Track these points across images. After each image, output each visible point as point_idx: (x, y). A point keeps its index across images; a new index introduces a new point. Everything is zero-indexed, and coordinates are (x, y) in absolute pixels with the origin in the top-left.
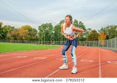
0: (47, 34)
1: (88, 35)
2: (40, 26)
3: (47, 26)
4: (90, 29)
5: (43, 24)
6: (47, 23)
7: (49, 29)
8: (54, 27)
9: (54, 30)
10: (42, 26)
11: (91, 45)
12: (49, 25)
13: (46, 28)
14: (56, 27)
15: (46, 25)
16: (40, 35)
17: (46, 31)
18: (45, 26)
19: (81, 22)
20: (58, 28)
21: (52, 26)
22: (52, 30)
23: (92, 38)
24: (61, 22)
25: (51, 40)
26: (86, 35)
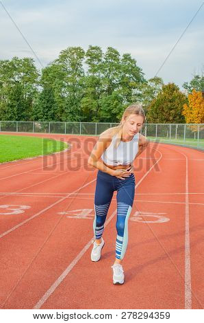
0: (17, 93)
1: (151, 99)
3: (15, 69)
4: (157, 80)
5: (2, 62)
6: (15, 59)
7: (23, 78)
8: (41, 74)
9: (42, 83)
11: (161, 133)
12: (24, 65)
13: (12, 76)
14: (46, 72)
15: (12, 63)
17: (12, 86)
18: (8, 68)
19: (129, 55)
20: (54, 74)
21: (35, 68)
22: (34, 82)
23: (163, 110)
24: (63, 57)
25: (33, 115)
26: (146, 100)
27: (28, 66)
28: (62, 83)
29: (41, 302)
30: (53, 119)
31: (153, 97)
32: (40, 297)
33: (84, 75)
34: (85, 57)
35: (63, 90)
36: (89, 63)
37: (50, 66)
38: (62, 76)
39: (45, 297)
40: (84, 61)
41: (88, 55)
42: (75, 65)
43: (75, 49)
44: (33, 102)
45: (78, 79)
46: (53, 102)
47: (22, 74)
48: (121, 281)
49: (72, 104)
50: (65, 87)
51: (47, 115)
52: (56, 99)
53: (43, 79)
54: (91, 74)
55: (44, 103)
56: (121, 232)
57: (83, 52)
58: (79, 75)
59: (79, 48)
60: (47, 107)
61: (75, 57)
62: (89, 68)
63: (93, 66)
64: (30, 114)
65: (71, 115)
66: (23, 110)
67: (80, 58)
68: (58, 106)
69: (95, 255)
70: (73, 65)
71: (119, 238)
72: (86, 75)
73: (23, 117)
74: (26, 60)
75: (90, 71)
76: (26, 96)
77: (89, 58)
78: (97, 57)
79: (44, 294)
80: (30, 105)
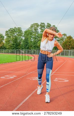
0: (15, 40)
1: (62, 42)
2: (8, 30)
3: (15, 31)
4: (65, 35)
5: (10, 29)
6: (15, 28)
7: (17, 34)
8: (24, 33)
9: (24, 36)
10: (9, 30)
11: (66, 54)
12: (18, 30)
13: (14, 34)
14: (26, 32)
15: (14, 29)
16: (8, 42)
17: (14, 37)
18: (12, 31)
19: (55, 26)
20: (28, 33)
21: (22, 31)
22: (22, 36)
23: (67, 46)
24: (32, 27)
25: (21, 48)
26: (61, 42)
27: (19, 30)
28: (31, 36)
29: (16, 109)
30: (28, 49)
31: (63, 41)
32: (16, 107)
33: (39, 33)
34: (39, 27)
35: (31, 38)
36: (41, 29)
37: (27, 30)
38: (31, 34)
39: (18, 107)
40: (39, 28)
41: (40, 26)
42: (36, 30)
43: (36, 24)
44: (21, 43)
45: (37, 35)
46: (28, 43)
47: (17, 33)
48: (49, 101)
49: (35, 44)
50: (32, 37)
51: (26, 48)
52: (29, 42)
53: (25, 35)
54: (41, 33)
55: (25, 43)
56: (48, 80)
57: (39, 25)
58: (37, 33)
59: (37, 23)
60: (26, 45)
61: (36, 26)
62: (41, 31)
63: (42, 30)
64: (20, 47)
65: (34, 48)
66: (18, 46)
67: (38, 27)
68: (30, 44)
69: (39, 92)
70: (35, 29)
71: (47, 83)
72: (40, 33)
73: (17, 48)
74: (19, 28)
75: (41, 32)
76: (18, 41)
77: (41, 27)
78: (44, 27)
79: (18, 106)
80: (20, 44)
